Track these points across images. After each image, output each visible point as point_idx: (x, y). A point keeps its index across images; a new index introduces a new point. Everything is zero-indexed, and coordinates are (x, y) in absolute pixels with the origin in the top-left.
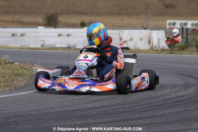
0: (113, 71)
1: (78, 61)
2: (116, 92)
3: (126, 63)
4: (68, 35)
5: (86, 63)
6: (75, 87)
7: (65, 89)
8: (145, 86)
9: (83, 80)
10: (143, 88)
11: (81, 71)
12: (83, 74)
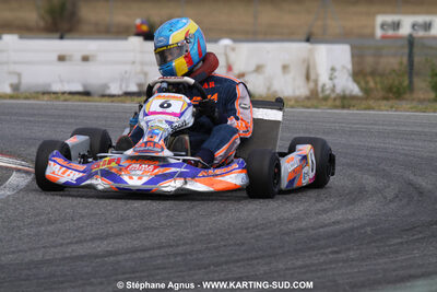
0: (234, 142)
1: (146, 115)
3: (257, 122)
5: (167, 122)
6: (145, 179)
7: (122, 186)
8: (308, 179)
9: (163, 162)
10: (304, 182)
11: (156, 139)
12: (162, 149)
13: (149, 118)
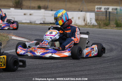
2: (71, 58)
3: (81, 38)
4: (30, 15)
5: (50, 37)
6: (41, 53)
7: (35, 55)
8: (94, 54)
9: (47, 49)
10: (92, 55)
11: (46, 42)
12: (47, 45)
13: (46, 36)
